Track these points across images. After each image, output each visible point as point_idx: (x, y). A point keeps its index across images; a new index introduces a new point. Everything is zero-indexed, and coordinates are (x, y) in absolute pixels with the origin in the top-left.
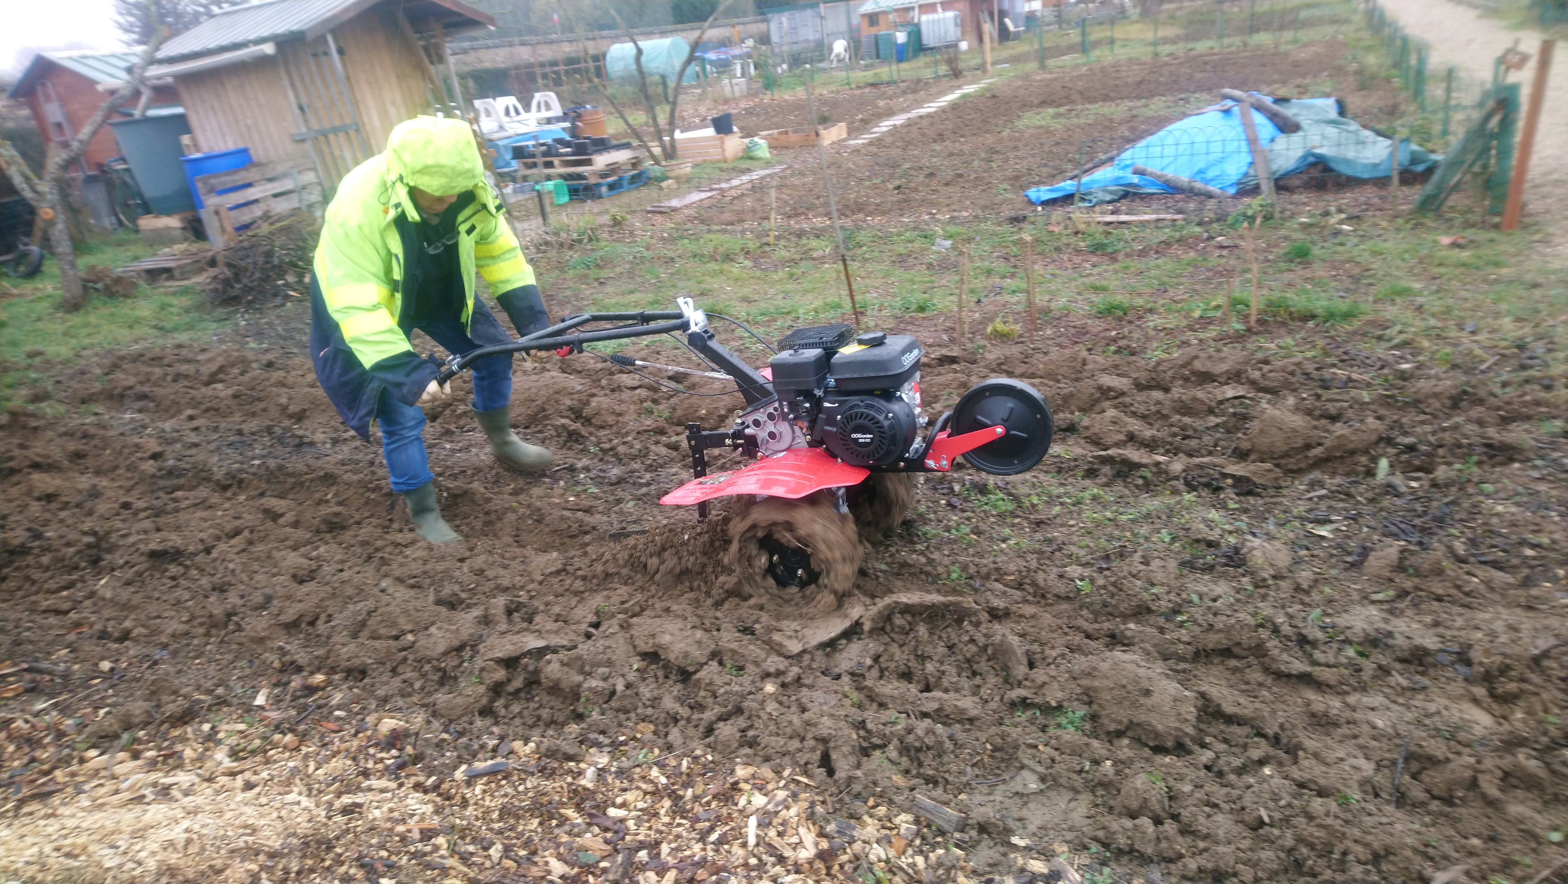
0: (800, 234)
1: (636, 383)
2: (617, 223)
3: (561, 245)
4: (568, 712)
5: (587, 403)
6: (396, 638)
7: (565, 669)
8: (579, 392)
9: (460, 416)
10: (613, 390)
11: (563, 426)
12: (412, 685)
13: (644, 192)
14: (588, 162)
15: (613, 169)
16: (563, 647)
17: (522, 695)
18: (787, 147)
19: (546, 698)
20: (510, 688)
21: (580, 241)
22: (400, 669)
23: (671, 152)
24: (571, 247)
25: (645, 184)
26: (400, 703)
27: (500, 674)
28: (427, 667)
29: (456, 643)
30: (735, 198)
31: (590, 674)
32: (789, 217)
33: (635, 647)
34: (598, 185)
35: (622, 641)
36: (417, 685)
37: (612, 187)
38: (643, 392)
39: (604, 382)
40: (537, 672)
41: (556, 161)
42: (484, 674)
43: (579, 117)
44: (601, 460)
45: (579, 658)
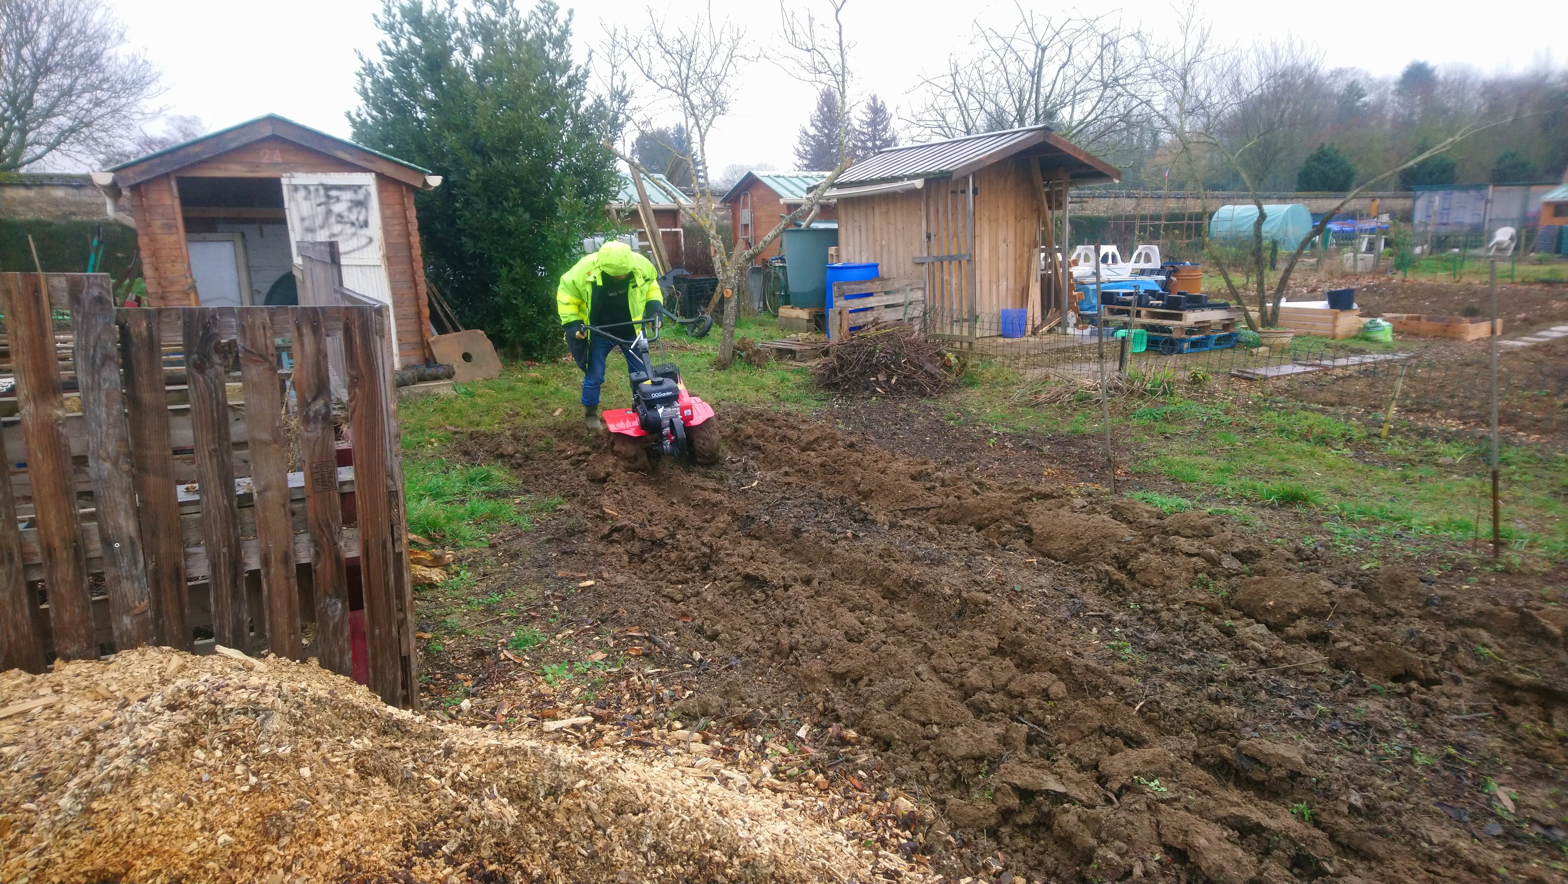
0: (1425, 433)
1: (1194, 550)
2: (1195, 380)
3: (1132, 393)
4: (1072, 871)
5: (1135, 556)
6: (924, 725)
7: (1082, 826)
8: (1129, 543)
9: (1003, 534)
10: (1165, 551)
11: (1107, 572)
12: (928, 775)
13: (1228, 355)
14: (1179, 317)
15: (1202, 326)
16: (1081, 801)
17: (1029, 832)
18: (1416, 335)
19: (1052, 846)
20: (1019, 820)
21: (1153, 393)
22: (921, 755)
23: (1271, 320)
24: (1142, 396)
25: (1232, 347)
26: (916, 788)
27: (1014, 802)
28: (945, 764)
29: (976, 752)
30: (1338, 379)
31: (1105, 842)
32: (1409, 411)
33: (1160, 835)
34: (1182, 340)
35: (1146, 822)
36: (932, 778)
37: (1194, 344)
38: (1200, 562)
39: (1156, 539)
40: (1049, 815)
41: (1144, 311)
42: (998, 795)
43: (1175, 271)
44: (1140, 619)
45: (1097, 820)
